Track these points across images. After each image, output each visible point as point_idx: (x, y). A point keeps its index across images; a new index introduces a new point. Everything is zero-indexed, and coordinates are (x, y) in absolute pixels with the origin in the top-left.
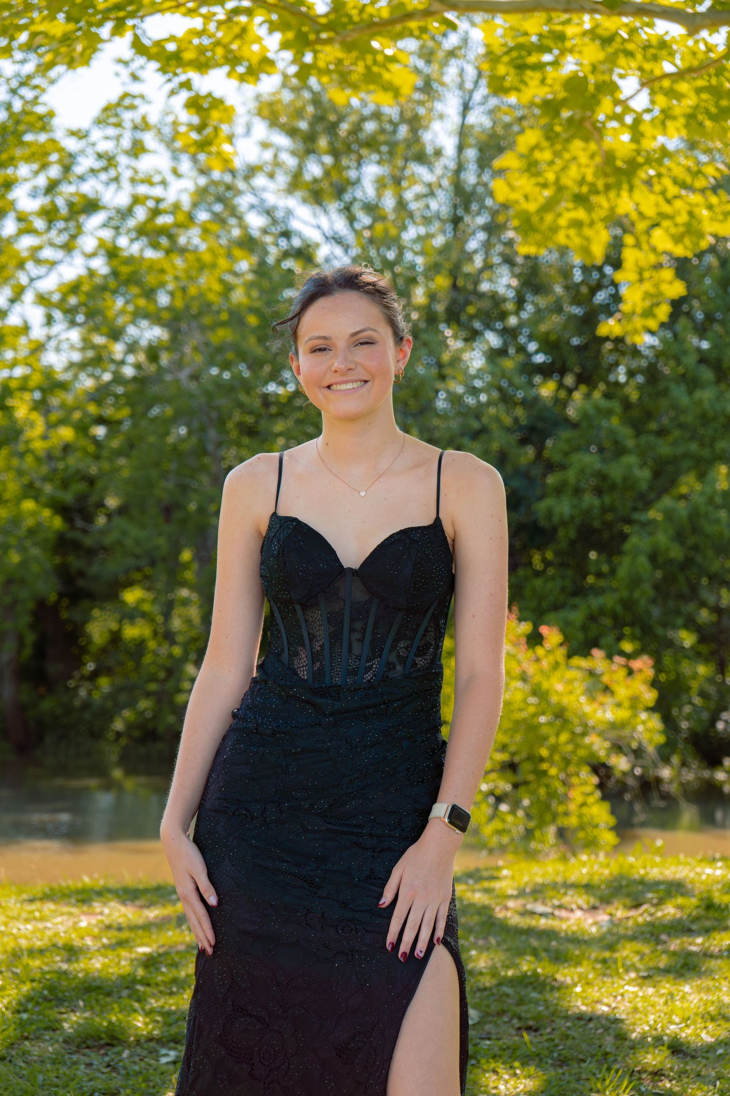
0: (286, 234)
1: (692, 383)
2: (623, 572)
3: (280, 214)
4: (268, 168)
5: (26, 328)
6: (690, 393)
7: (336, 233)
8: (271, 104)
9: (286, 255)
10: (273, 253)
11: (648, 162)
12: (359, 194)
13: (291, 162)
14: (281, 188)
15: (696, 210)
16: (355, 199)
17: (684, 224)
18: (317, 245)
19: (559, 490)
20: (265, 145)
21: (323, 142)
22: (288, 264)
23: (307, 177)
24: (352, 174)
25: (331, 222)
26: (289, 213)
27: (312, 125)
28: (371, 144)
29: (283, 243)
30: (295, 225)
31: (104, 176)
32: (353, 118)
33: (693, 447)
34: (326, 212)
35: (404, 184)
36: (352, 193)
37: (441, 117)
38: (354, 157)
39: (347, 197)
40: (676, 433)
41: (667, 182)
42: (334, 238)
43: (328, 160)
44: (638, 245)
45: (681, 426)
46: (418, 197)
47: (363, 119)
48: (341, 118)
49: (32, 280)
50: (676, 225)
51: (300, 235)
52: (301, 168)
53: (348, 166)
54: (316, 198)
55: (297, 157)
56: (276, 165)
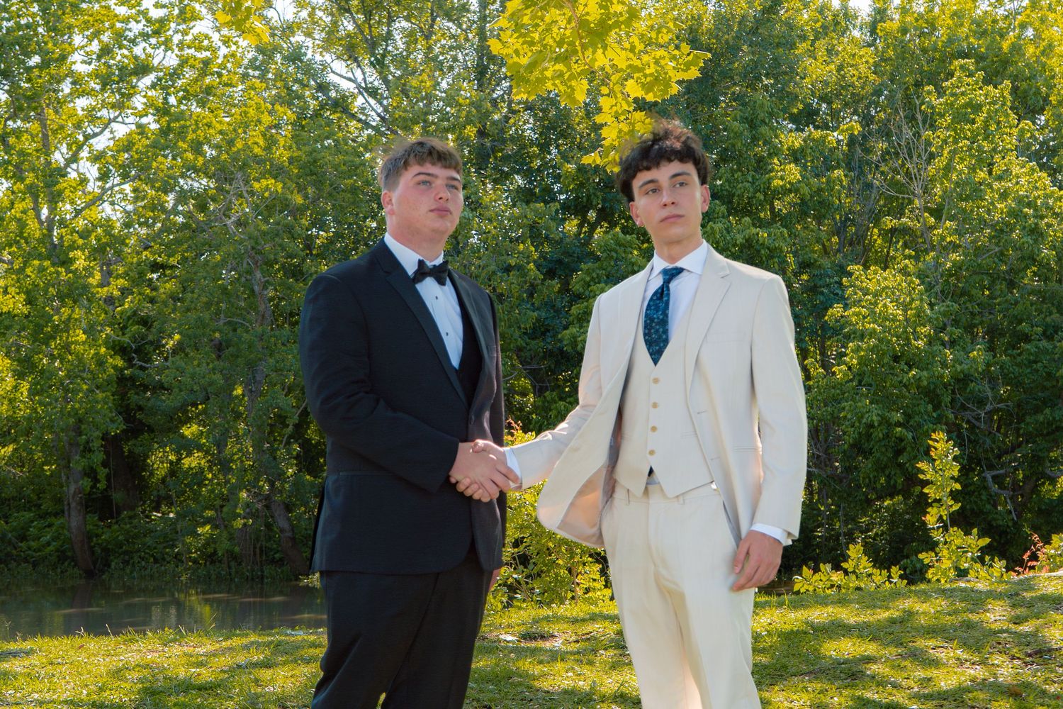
5: (83, 181)
9: (323, 107)
11: (617, 24)
15: (663, 63)
17: (651, 75)
23: (342, 33)
24: (383, 30)
31: (153, 41)
35: (433, 38)
39: (379, 52)
41: (635, 39)
42: (366, 89)
49: (87, 138)
50: (646, 76)
52: (335, 23)
53: (379, 22)
54: (351, 53)
55: (332, 14)
56: (315, 23)
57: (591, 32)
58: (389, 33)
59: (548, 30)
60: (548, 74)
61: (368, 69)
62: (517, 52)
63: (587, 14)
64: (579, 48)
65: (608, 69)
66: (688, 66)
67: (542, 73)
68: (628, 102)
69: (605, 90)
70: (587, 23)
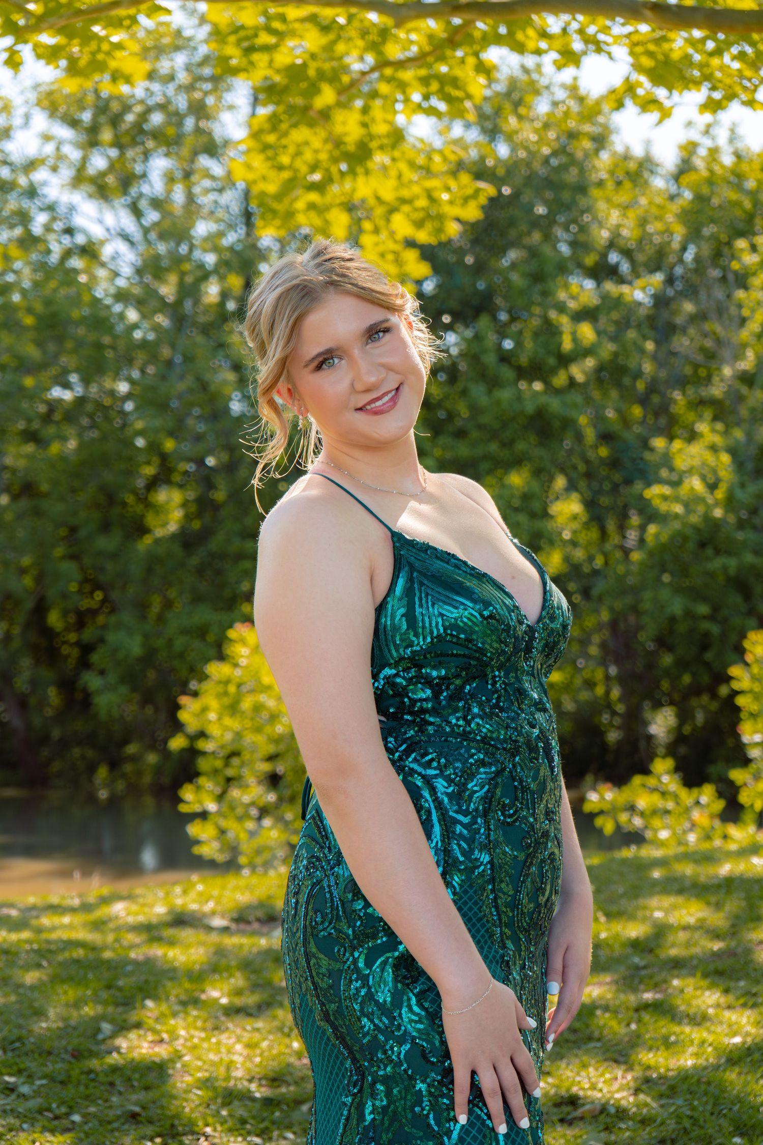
0: (69, 231)
1: (493, 383)
3: (62, 210)
4: (51, 161)
6: (490, 392)
7: (123, 230)
8: (50, 94)
9: (68, 254)
10: (56, 250)
12: (145, 189)
13: (75, 155)
14: (65, 183)
15: (435, 194)
16: (141, 195)
17: (423, 209)
18: (102, 243)
20: (46, 138)
21: (107, 135)
22: (72, 262)
23: (91, 171)
24: (138, 168)
25: (118, 219)
26: (72, 208)
27: (95, 116)
28: (157, 135)
29: (66, 240)
30: (79, 221)
32: (138, 109)
33: (493, 447)
34: (113, 207)
35: (195, 178)
36: (139, 188)
37: (231, 107)
38: (139, 149)
39: (133, 191)
40: (475, 434)
41: (403, 167)
42: (120, 235)
43: (114, 153)
44: (376, 231)
45: (480, 427)
46: (207, 191)
47: (149, 110)
48: (127, 108)
50: (416, 210)
51: (84, 232)
54: (102, 193)
55: (80, 149)
57: (348, 157)
59: (298, 154)
60: (300, 205)
61: (123, 213)
62: (264, 178)
63: (346, 134)
64: (336, 176)
66: (466, 200)
67: (291, 204)
68: (396, 242)
69: (367, 226)
70: (344, 143)
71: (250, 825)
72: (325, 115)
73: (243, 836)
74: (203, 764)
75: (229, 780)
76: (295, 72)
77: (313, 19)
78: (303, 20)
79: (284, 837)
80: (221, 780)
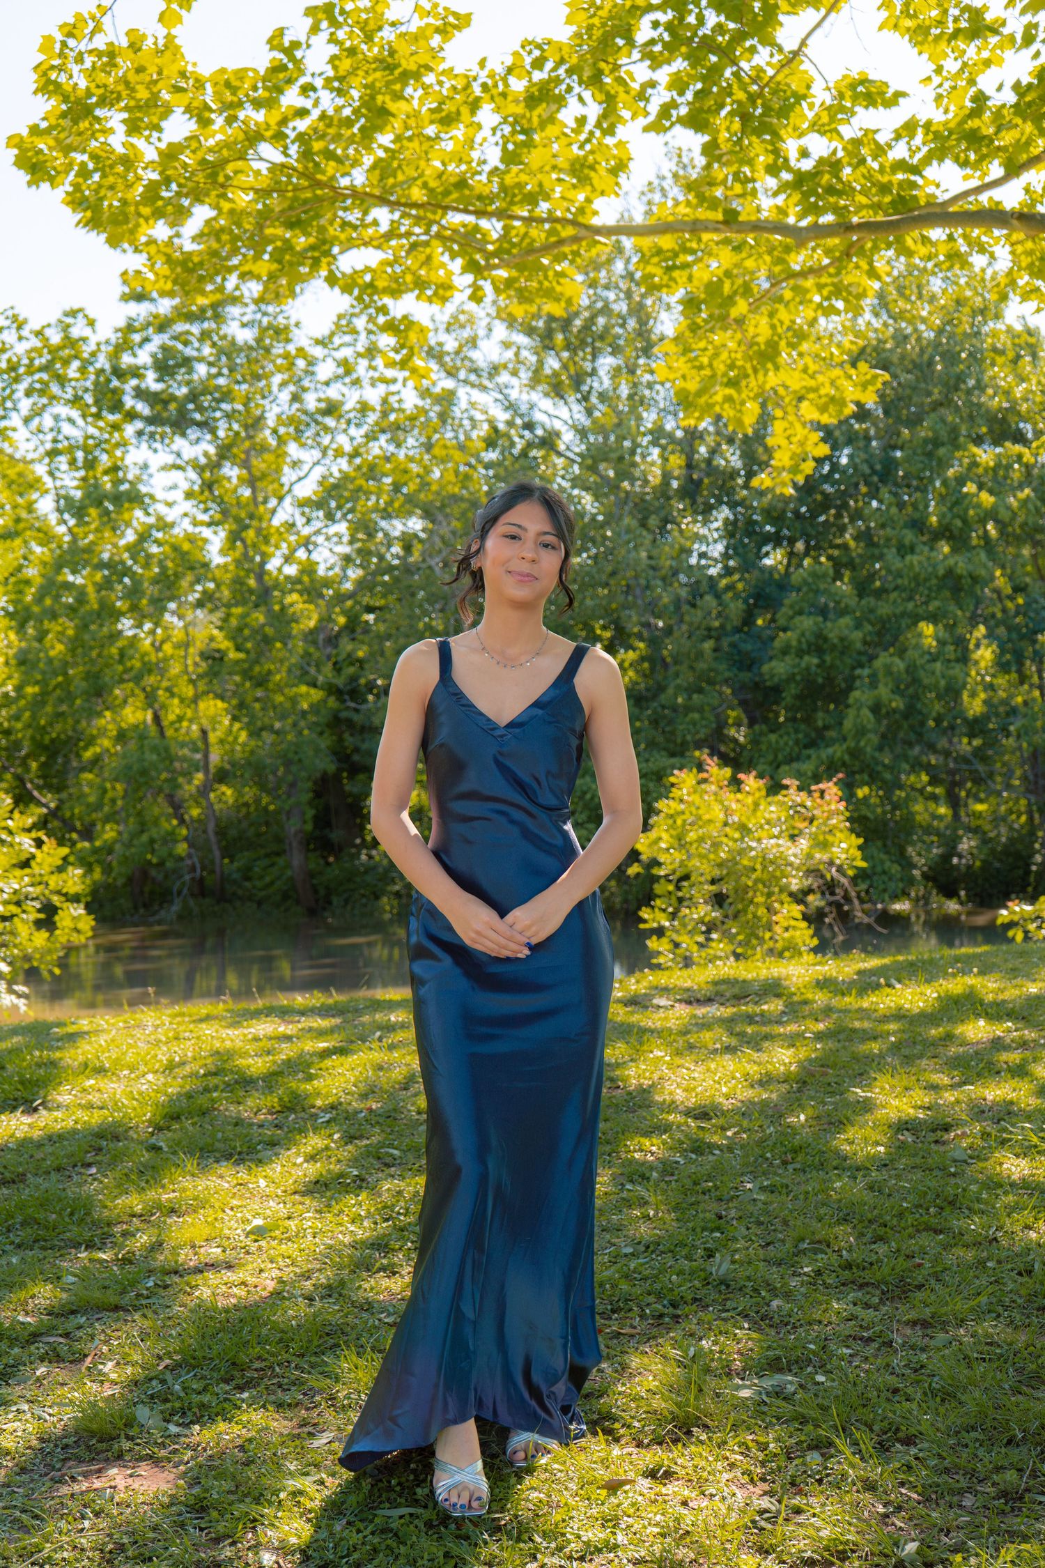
0: (529, 426)
2: (848, 724)
3: (524, 408)
4: (511, 366)
7: (576, 422)
9: (530, 445)
10: (519, 445)
12: (596, 385)
13: (534, 359)
14: (524, 383)
15: (838, 382)
16: (592, 390)
17: (826, 395)
18: (559, 434)
19: (785, 651)
20: (506, 345)
21: (559, 338)
22: (533, 453)
23: (548, 371)
24: (588, 366)
25: (571, 412)
26: (532, 406)
29: (527, 433)
30: (538, 416)
34: (565, 402)
36: (589, 384)
38: (589, 350)
39: (585, 388)
41: (809, 360)
42: (574, 427)
43: (565, 355)
50: (820, 397)
51: (543, 426)
52: (541, 363)
53: (584, 359)
54: (557, 391)
55: (536, 353)
56: (519, 362)
57: (760, 355)
58: (594, 369)
59: (717, 355)
60: (718, 398)
61: (576, 408)
62: (685, 377)
65: (781, 391)
66: (865, 386)
67: (711, 397)
70: (758, 344)
71: (701, 939)
72: (740, 322)
73: (695, 948)
74: (658, 888)
75: (680, 900)
76: (713, 288)
77: (726, 242)
78: (717, 243)
79: (731, 948)
80: (674, 901)
